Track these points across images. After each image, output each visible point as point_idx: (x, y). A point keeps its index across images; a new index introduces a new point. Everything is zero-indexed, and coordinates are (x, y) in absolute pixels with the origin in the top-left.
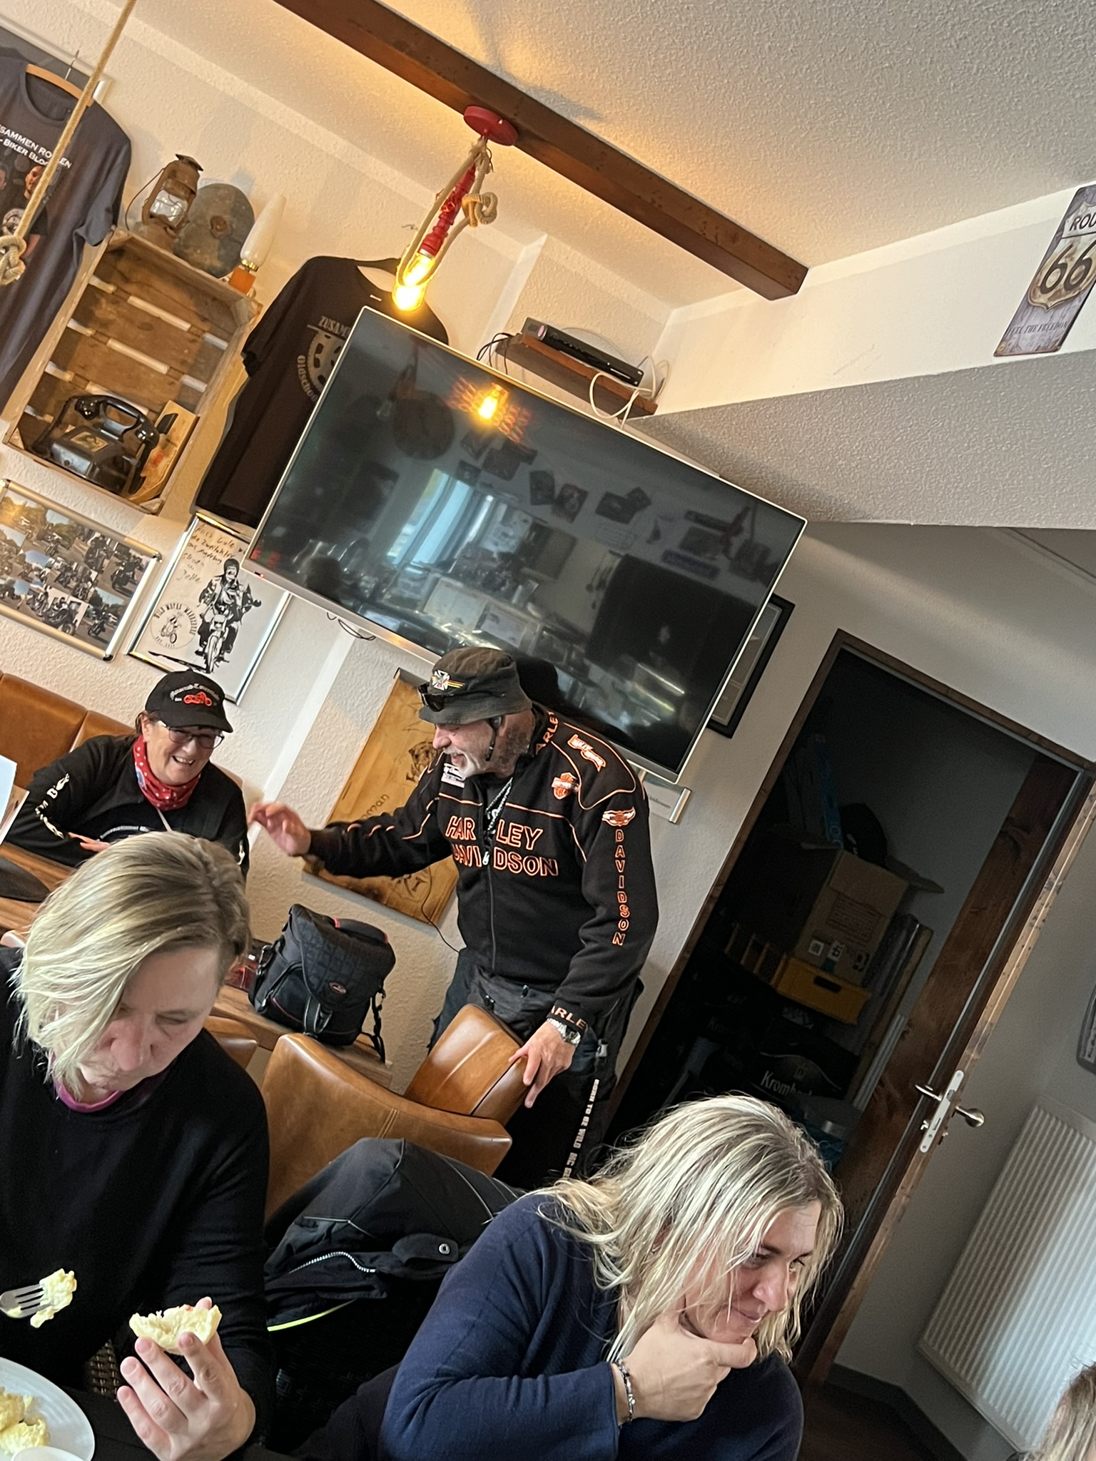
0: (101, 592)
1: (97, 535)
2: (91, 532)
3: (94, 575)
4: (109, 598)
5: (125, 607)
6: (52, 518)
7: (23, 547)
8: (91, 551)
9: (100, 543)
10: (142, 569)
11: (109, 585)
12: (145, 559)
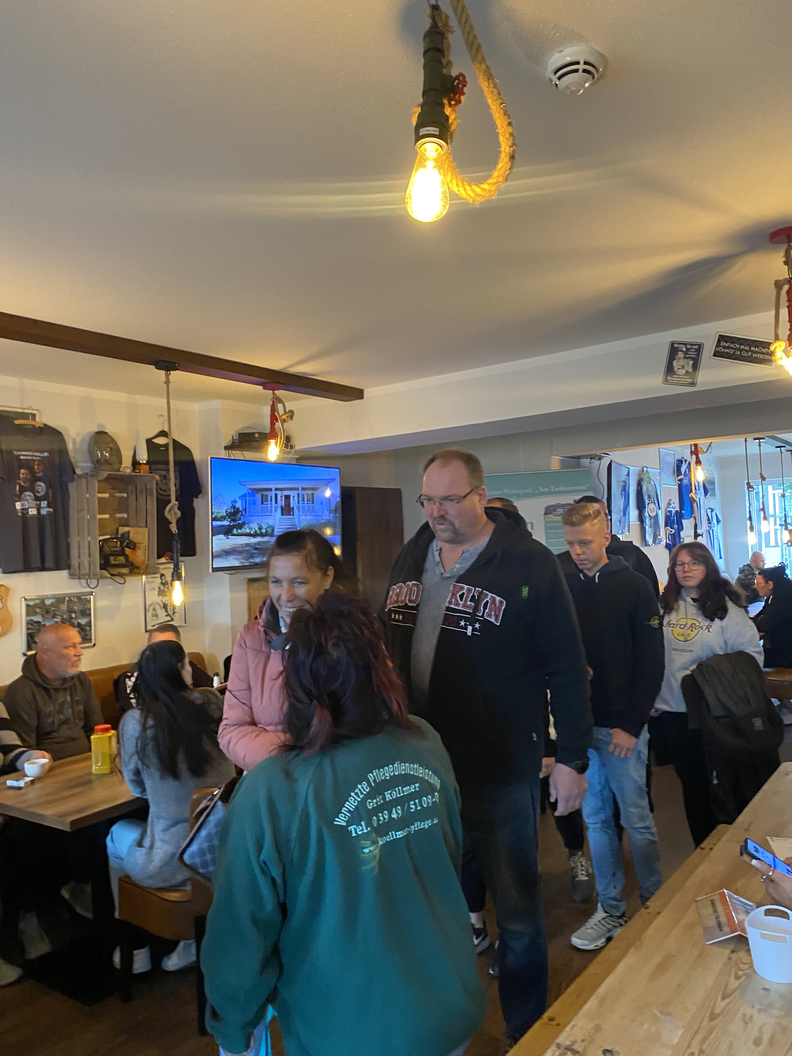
0: (79, 621)
1: (67, 599)
2: (64, 598)
3: (73, 615)
4: (83, 621)
5: (90, 622)
6: (48, 602)
7: (43, 621)
8: (68, 606)
9: (70, 601)
10: (90, 602)
11: (80, 616)
12: (88, 597)
